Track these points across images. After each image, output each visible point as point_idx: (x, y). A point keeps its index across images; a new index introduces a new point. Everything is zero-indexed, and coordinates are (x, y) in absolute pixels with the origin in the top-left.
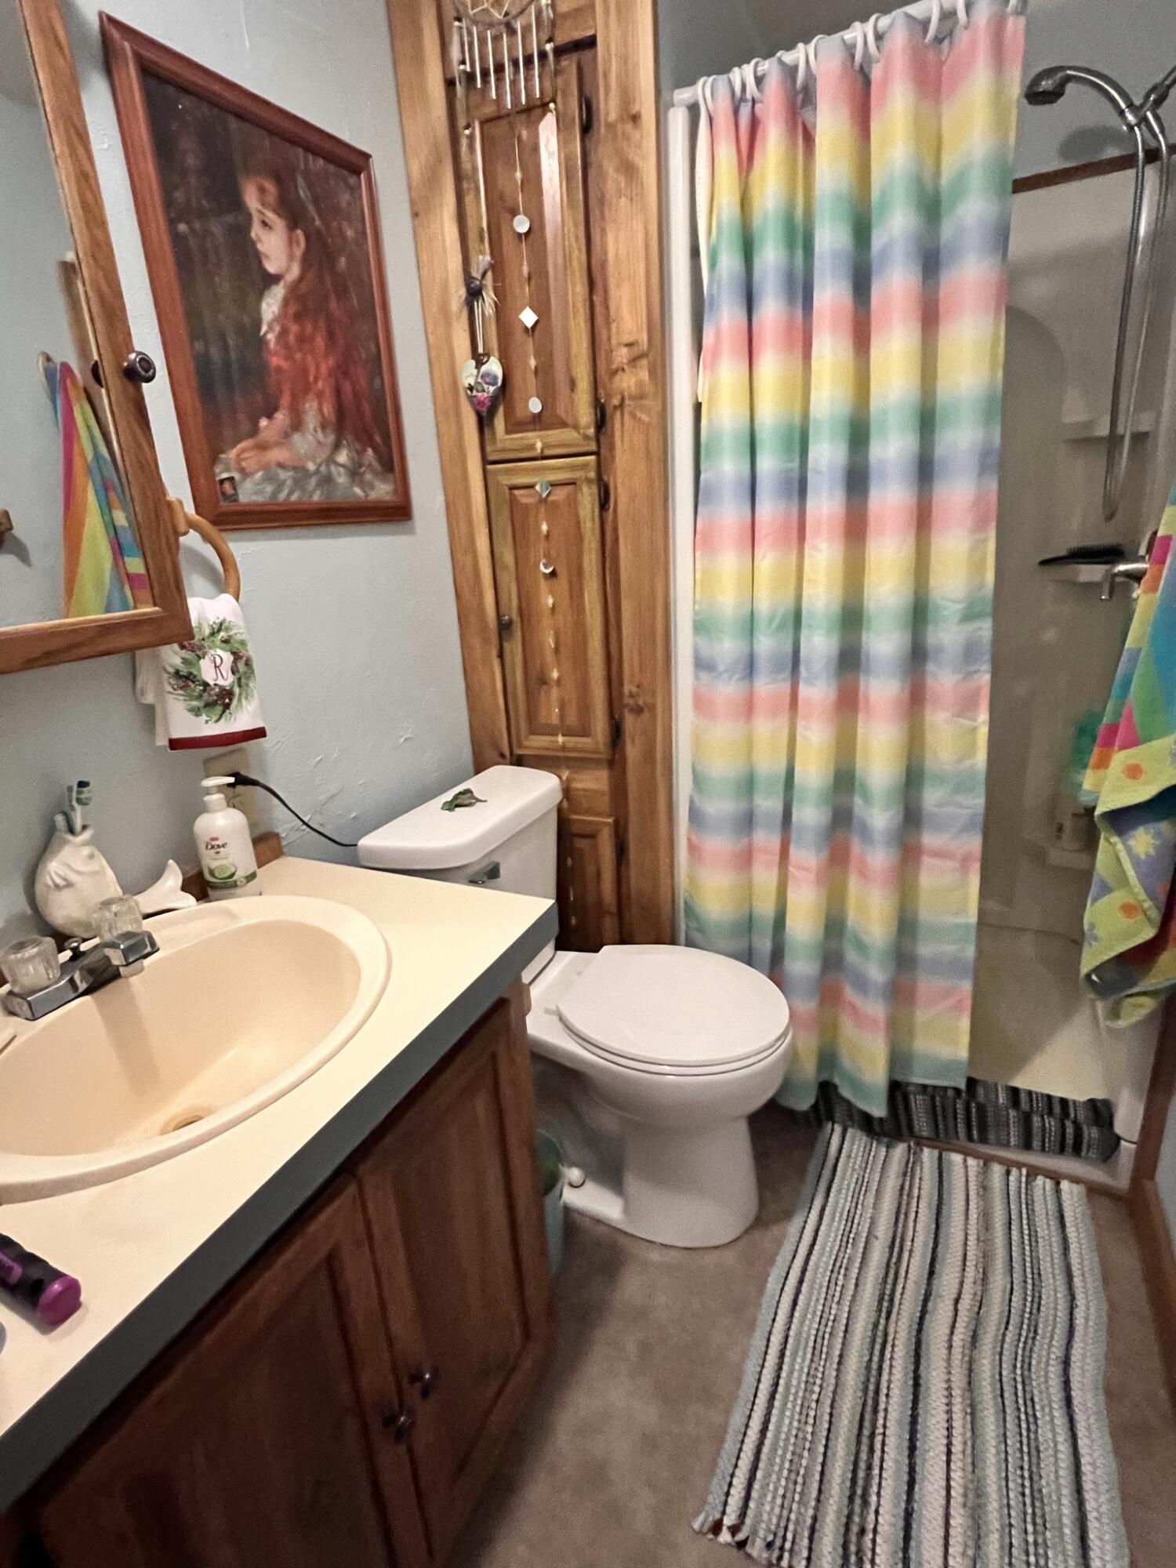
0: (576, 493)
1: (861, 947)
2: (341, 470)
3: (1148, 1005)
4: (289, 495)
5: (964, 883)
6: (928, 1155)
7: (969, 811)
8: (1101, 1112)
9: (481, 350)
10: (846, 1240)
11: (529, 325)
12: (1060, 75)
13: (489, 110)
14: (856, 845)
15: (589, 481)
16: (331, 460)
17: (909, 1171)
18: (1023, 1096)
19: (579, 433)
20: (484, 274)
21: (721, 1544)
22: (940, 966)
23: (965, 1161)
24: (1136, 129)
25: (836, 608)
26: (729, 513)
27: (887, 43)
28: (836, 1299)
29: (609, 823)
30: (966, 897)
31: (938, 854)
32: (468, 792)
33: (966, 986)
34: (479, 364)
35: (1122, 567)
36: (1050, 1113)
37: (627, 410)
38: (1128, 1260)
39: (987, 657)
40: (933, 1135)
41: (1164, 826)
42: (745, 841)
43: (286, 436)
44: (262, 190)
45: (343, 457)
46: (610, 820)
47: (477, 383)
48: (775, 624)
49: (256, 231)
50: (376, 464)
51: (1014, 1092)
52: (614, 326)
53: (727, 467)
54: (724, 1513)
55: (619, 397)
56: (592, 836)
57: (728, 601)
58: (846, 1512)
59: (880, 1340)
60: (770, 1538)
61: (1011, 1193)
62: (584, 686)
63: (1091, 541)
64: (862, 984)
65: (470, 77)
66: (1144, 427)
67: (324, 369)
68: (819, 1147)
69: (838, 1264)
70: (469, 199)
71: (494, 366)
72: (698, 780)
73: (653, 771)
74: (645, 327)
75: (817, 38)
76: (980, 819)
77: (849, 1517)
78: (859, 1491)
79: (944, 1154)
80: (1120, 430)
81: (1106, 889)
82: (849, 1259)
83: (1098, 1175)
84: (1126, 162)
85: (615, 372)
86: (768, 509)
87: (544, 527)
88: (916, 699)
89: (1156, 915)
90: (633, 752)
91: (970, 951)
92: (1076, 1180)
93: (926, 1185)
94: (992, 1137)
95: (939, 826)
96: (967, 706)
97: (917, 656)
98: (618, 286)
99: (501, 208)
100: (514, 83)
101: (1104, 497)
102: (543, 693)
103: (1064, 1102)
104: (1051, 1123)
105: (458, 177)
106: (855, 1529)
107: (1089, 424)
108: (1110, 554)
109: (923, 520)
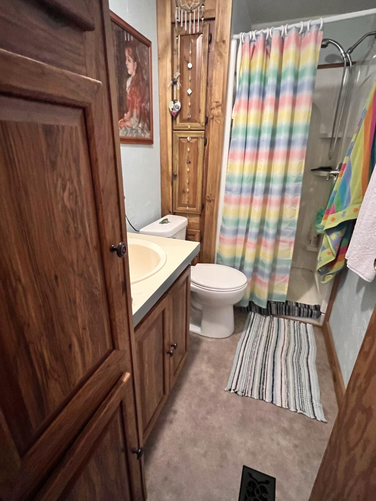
0: (198, 140)
1: (263, 264)
2: (140, 129)
3: (331, 277)
4: (129, 135)
5: (289, 249)
6: (275, 319)
7: (292, 231)
8: (317, 308)
9: (175, 99)
10: (256, 336)
11: (189, 94)
12: (327, 41)
13: (183, 33)
14: (264, 239)
15: (202, 138)
16: (138, 126)
17: (271, 322)
18: (299, 304)
19: (200, 125)
20: (178, 78)
21: (231, 393)
22: (282, 270)
23: (284, 320)
24: (345, 58)
25: (265, 176)
26: (239, 150)
27: (290, 32)
28: (254, 348)
29: (198, 232)
30: (289, 253)
31: (284, 242)
32: (167, 219)
33: (288, 276)
34: (174, 103)
35: (332, 172)
36: (305, 307)
37: (214, 119)
38: (322, 339)
39: (300, 192)
40: (276, 314)
41: (339, 233)
42: (235, 237)
43: (130, 118)
44: (129, 51)
45: (140, 126)
46: (199, 231)
47: (174, 108)
48: (248, 180)
49: (127, 62)
50: (147, 128)
51: (297, 304)
52: (213, 96)
53: (240, 137)
54: (231, 387)
55: (212, 116)
56: (194, 235)
57: (237, 173)
58: (259, 386)
59: (265, 356)
60: (243, 391)
61: (295, 326)
62: (195, 193)
63: (324, 165)
64: (263, 274)
65: (179, 23)
66: (340, 136)
67: (138, 101)
68: (248, 317)
69: (254, 341)
70: (175, 56)
71: (178, 104)
72: (224, 220)
73: (212, 218)
74: (221, 97)
75: (272, 28)
76: (295, 233)
77: (260, 387)
78: (262, 382)
79: (279, 318)
80: (334, 137)
81: (324, 248)
82: (257, 340)
83: (315, 322)
84: (341, 65)
85: (212, 109)
86: (249, 150)
87: (189, 150)
88: (282, 202)
89: (335, 253)
90: (207, 212)
91: (289, 267)
92: (310, 323)
93: (275, 326)
94: (291, 314)
95: (285, 234)
96: (294, 203)
97: (283, 190)
98: (215, 86)
99: (184, 60)
100: (192, 26)
101: (329, 154)
102: (183, 195)
103: (309, 306)
104: (306, 310)
105: (173, 50)
106: (261, 389)
107: (326, 134)
108: (329, 169)
109: (288, 155)
